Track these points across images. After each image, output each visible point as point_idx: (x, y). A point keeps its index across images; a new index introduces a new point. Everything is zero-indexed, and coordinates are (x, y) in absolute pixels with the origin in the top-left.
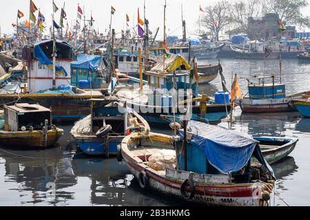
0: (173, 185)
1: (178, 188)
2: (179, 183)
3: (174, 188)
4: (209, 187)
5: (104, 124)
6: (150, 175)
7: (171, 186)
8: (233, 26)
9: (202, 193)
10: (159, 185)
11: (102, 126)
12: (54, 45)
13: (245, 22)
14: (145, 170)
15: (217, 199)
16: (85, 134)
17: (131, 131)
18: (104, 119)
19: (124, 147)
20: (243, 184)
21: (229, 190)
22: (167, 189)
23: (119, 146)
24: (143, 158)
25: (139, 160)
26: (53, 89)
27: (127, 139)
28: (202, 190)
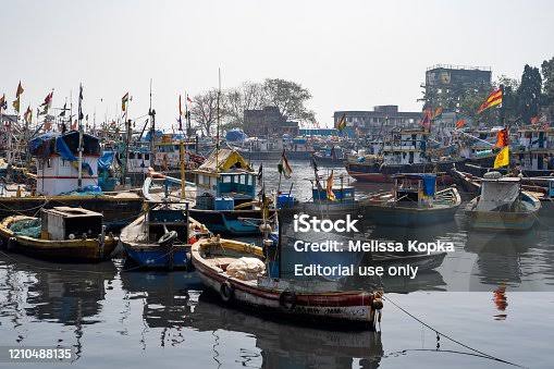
0: (268, 295)
1: (275, 299)
2: (276, 293)
3: (269, 298)
4: (314, 295)
5: (167, 231)
6: (236, 286)
7: (265, 297)
8: (225, 121)
9: (305, 303)
10: (248, 297)
11: (164, 233)
12: (81, 137)
13: (241, 115)
14: (229, 280)
15: (323, 310)
16: (139, 242)
17: (198, 237)
18: (165, 224)
19: (197, 255)
20: (353, 292)
21: (337, 299)
22: (260, 301)
23: (188, 254)
24: (224, 267)
25: (219, 270)
26: (79, 191)
27: (196, 246)
28: (306, 299)
